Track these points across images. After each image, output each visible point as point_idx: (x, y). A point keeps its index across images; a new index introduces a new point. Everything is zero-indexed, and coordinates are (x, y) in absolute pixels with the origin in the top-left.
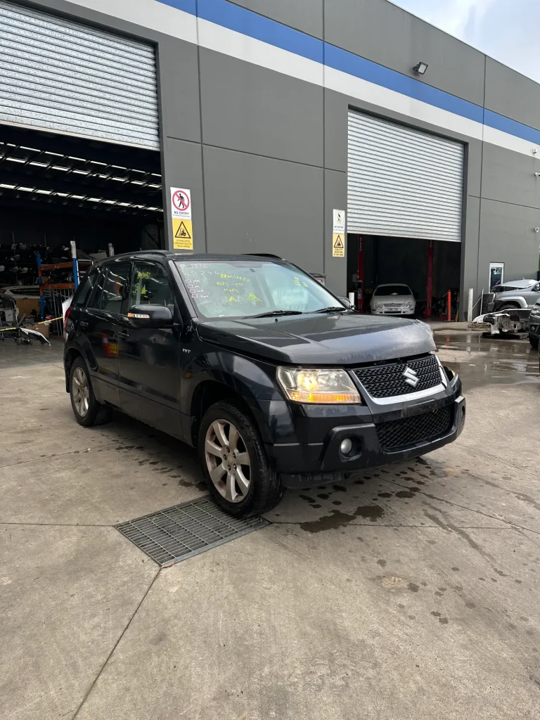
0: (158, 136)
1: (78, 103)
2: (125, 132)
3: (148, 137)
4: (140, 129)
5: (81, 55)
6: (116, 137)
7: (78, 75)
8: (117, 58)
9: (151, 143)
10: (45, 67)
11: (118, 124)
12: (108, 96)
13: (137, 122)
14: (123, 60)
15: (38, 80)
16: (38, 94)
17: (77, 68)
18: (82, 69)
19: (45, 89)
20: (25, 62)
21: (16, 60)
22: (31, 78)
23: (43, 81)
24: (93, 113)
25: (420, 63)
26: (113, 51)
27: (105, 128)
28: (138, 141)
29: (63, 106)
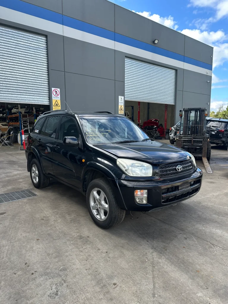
0: (49, 99)
1: (18, 91)
2: (36, 99)
3: (45, 100)
4: (42, 98)
5: (20, 75)
6: (33, 102)
7: (19, 82)
8: (33, 74)
9: (46, 102)
10: (6, 80)
11: (34, 97)
12: (30, 87)
13: (41, 95)
14: (36, 74)
15: (4, 85)
16: (4, 90)
17: (19, 79)
18: (20, 79)
19: (6, 88)
23: (6, 85)
24: (24, 94)
25: (155, 40)
26: (32, 71)
27: (29, 99)
28: (41, 102)
29: (13, 93)
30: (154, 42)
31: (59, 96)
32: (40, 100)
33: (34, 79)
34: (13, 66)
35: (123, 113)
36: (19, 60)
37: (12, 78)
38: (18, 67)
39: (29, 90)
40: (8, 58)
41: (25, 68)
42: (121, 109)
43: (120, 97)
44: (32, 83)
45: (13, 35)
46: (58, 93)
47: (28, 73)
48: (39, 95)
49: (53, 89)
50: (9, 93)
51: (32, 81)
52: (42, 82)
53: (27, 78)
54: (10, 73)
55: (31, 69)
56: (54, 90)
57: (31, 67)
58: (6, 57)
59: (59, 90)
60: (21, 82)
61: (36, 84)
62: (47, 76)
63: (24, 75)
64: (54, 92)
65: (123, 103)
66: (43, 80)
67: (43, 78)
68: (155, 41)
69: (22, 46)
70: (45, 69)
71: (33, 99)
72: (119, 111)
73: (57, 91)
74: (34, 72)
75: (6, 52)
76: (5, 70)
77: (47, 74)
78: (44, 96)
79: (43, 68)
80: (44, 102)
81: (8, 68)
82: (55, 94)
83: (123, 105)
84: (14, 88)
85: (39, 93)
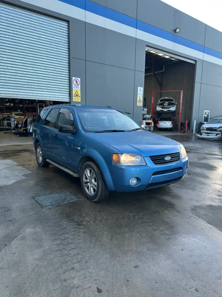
0: (69, 96)
1: (39, 87)
2: (57, 96)
3: (66, 97)
4: (62, 94)
5: (41, 70)
6: (53, 98)
7: (40, 77)
8: (55, 69)
9: (67, 99)
10: (28, 76)
11: (54, 94)
12: (51, 83)
13: (61, 92)
14: (57, 70)
15: (25, 81)
16: (25, 86)
17: (40, 75)
18: (41, 75)
19: (28, 84)
20: (20, 75)
21: (18, 75)
22: (23, 80)
23: (27, 81)
24: (45, 90)
26: (53, 67)
27: (49, 96)
28: (62, 99)
29: (34, 89)
30: (175, 31)
31: (79, 86)
32: (60, 96)
33: (55, 74)
34: (35, 61)
35: (142, 105)
36: (40, 54)
37: (34, 74)
38: (39, 62)
39: (50, 86)
40: (30, 52)
41: (47, 63)
42: (140, 101)
43: (139, 88)
44: (53, 79)
45: (36, 28)
46: (78, 83)
47: (49, 68)
48: (60, 92)
49: (73, 78)
50: (30, 89)
51: (53, 76)
52: (63, 78)
53: (48, 73)
54: (31, 68)
55: (53, 64)
56: (74, 80)
57: (53, 62)
58: (27, 52)
59: (79, 79)
60: (42, 78)
61: (57, 79)
62: (68, 71)
63: (45, 70)
64: (75, 81)
65: (142, 95)
66: (64, 76)
67: (64, 73)
68: (176, 29)
69: (44, 39)
70: (66, 64)
71: (54, 96)
72: (138, 102)
73: (77, 80)
74: (55, 67)
75: (28, 46)
76: (26, 65)
77: (68, 69)
78: (65, 92)
79: (64, 64)
80: (65, 99)
81: (29, 63)
82: (75, 84)
83: (142, 96)
84: (35, 84)
85: (60, 89)
